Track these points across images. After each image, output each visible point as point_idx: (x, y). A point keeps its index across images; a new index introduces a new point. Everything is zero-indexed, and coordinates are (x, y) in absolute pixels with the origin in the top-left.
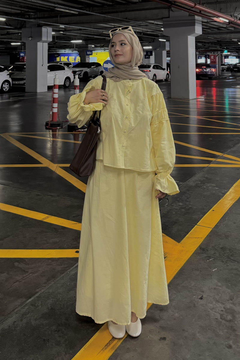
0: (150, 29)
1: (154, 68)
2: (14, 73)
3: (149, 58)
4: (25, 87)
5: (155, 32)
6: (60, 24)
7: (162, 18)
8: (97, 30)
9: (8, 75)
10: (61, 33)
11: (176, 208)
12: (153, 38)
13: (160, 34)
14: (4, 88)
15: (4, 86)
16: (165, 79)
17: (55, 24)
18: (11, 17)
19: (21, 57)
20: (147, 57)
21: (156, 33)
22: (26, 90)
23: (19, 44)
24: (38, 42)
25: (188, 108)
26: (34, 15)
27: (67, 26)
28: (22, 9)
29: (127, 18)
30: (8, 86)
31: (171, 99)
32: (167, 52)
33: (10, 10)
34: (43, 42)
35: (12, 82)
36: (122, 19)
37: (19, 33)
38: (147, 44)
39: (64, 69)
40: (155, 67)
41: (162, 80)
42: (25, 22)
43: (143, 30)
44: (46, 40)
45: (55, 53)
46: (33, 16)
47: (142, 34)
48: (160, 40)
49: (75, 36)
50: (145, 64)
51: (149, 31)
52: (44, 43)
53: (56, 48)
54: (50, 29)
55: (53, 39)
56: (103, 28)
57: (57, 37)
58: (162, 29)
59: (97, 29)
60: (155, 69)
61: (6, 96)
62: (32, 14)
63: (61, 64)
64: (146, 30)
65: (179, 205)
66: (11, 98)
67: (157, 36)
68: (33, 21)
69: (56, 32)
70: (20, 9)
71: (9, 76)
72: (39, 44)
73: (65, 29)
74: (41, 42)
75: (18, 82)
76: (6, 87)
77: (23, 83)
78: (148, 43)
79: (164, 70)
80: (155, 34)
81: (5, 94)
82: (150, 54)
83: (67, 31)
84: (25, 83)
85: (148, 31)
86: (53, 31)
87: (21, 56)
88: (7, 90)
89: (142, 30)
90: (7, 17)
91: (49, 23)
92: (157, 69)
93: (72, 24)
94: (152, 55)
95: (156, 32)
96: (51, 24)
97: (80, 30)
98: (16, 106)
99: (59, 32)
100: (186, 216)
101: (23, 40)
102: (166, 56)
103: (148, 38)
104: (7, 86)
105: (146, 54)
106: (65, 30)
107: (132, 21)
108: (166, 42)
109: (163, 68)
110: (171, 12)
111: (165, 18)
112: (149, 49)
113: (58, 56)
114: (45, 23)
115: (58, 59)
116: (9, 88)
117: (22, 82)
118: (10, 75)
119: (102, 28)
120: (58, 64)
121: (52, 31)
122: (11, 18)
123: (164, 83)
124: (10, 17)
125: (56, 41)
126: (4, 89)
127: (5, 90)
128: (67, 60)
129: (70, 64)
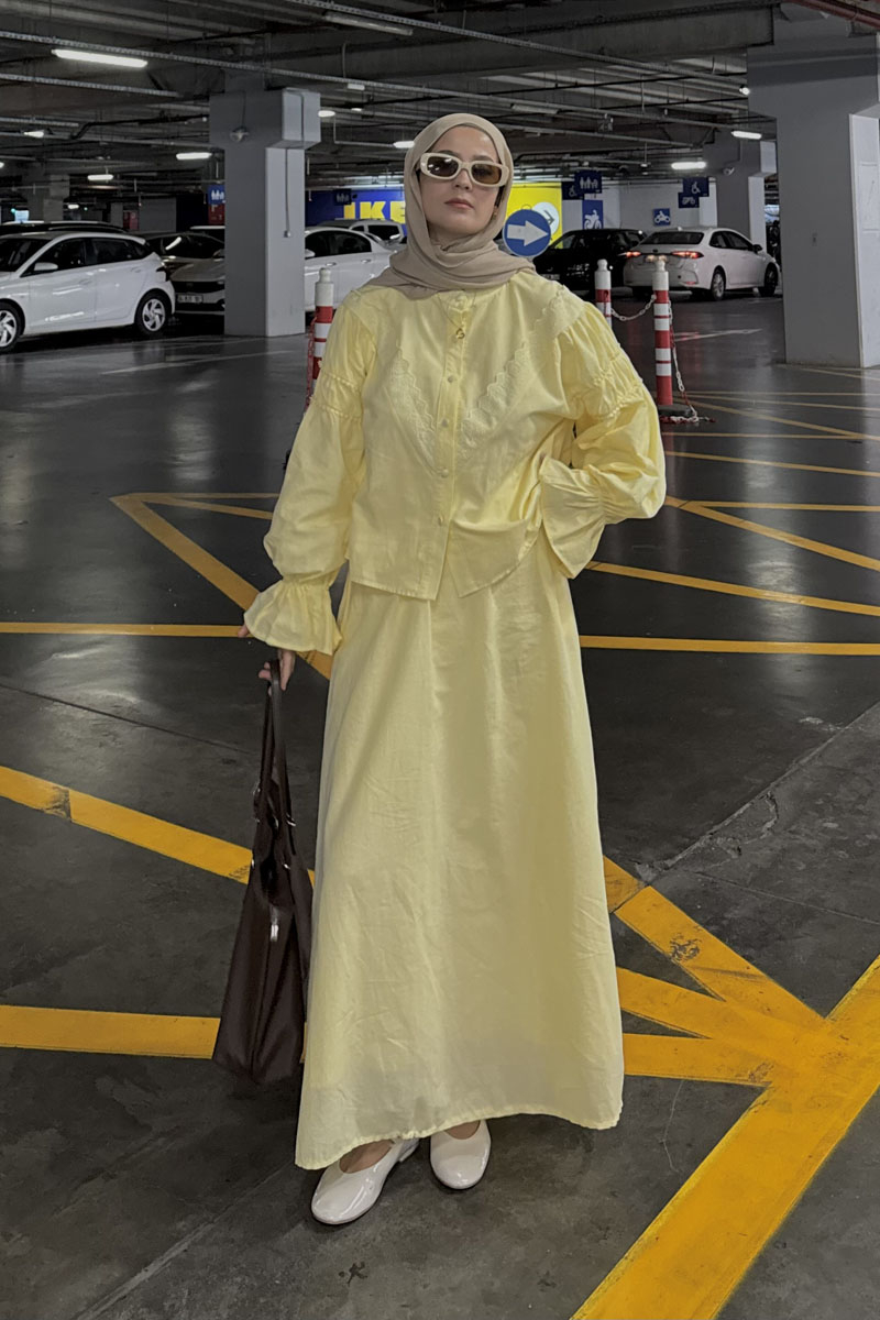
0: (698, 92)
1: (714, 242)
2: (185, 264)
3: (697, 205)
4: (223, 317)
5: (717, 106)
6: (348, 77)
7: (744, 48)
8: (491, 97)
9: (159, 270)
10: (357, 114)
11: (810, 843)
12: (710, 128)
13: (737, 112)
14: (147, 319)
15: (146, 310)
16: (759, 288)
17: (330, 78)
18: (168, 53)
19: (214, 206)
20: (687, 200)
21: (720, 110)
22: (228, 327)
23: (205, 155)
24: (270, 145)
25: (858, 401)
26: (253, 47)
27: (375, 84)
28: (210, 25)
29: (603, 48)
30: (161, 311)
31: (784, 366)
32: (766, 181)
33: (163, 28)
34: (287, 148)
35: (176, 297)
36: (582, 54)
37: (201, 116)
38: (688, 150)
39: (367, 248)
40: (720, 239)
41: (751, 289)
42: (221, 71)
43: (668, 98)
44: (299, 139)
45: (338, 187)
46: (249, 52)
47: (666, 112)
48: (737, 134)
49: (408, 124)
50: (680, 229)
51: (691, 99)
52: (289, 151)
53: (340, 169)
54: (312, 98)
55: (322, 135)
56: (512, 92)
57: (340, 127)
58: (746, 91)
59: (488, 94)
60: (720, 247)
61: (153, 348)
62: (246, 41)
63: (361, 228)
64: (681, 96)
65: (825, 831)
66: (173, 358)
67: (727, 119)
68: (253, 68)
69: (338, 109)
70: (200, 23)
71: (163, 274)
72: (274, 155)
73: (369, 96)
74: (279, 147)
75: (197, 299)
76: (155, 316)
77: (215, 301)
78: (691, 148)
79: (756, 252)
80: (719, 114)
81: (148, 343)
82: (698, 190)
83: (376, 106)
84: (222, 301)
85: (688, 102)
86: (325, 104)
87: (216, 202)
88: (158, 326)
89: (664, 97)
90: (152, 54)
91: (309, 76)
92: (729, 246)
93: (392, 75)
94: (705, 192)
95: (720, 103)
96: (316, 77)
97: (427, 98)
98: (193, 386)
99: (347, 110)
100: (853, 882)
101: (215, 142)
102: (763, 199)
103: (690, 126)
104: (158, 311)
105: (681, 191)
106: (370, 102)
107: (622, 61)
108: (762, 143)
109: (753, 243)
110: (778, 22)
111: (754, 45)
112: (697, 171)
113: (347, 198)
114: (291, 73)
115: (349, 212)
116: (163, 319)
117: (212, 298)
118: (168, 271)
119: (510, 89)
120: (350, 230)
121: (319, 103)
122: (167, 56)
123: (757, 301)
124: (161, 55)
125: (337, 142)
126: (148, 325)
127: (149, 327)
128: (382, 217)
129: (394, 230)
